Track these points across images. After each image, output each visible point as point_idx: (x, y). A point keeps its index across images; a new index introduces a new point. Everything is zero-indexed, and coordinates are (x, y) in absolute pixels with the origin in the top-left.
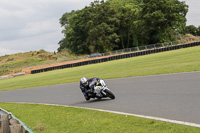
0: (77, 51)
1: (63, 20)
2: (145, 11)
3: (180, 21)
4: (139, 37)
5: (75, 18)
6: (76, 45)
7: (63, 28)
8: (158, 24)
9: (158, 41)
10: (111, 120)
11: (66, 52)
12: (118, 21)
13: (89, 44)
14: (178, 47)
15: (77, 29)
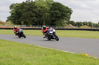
0: (15, 23)
1: (11, 7)
3: (67, 17)
4: (46, 21)
5: (17, 6)
6: (15, 19)
7: (11, 10)
9: (55, 25)
12: (38, 12)
13: (21, 20)
15: (17, 12)
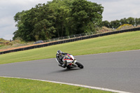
0: (26, 40)
1: (17, 17)
2: (73, 11)
3: (98, 18)
4: (70, 29)
5: (25, 16)
6: (25, 35)
7: (17, 23)
8: (83, 20)
9: (83, 32)
10: (50, 88)
11: (18, 40)
12: (55, 18)
13: (35, 34)
14: (97, 36)
15: (26, 24)
